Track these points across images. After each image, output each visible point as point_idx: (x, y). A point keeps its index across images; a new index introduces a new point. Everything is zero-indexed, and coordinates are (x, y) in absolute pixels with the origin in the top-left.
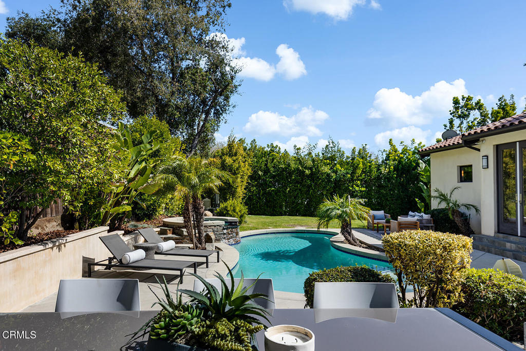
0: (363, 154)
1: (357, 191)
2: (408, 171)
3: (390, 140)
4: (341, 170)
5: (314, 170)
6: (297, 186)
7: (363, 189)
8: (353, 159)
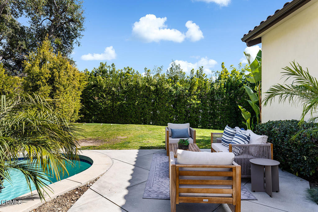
0: (200, 75)
1: (194, 104)
2: (236, 88)
3: (223, 64)
4: (181, 87)
5: (159, 87)
6: (145, 100)
7: (199, 102)
8: (192, 78)
